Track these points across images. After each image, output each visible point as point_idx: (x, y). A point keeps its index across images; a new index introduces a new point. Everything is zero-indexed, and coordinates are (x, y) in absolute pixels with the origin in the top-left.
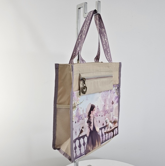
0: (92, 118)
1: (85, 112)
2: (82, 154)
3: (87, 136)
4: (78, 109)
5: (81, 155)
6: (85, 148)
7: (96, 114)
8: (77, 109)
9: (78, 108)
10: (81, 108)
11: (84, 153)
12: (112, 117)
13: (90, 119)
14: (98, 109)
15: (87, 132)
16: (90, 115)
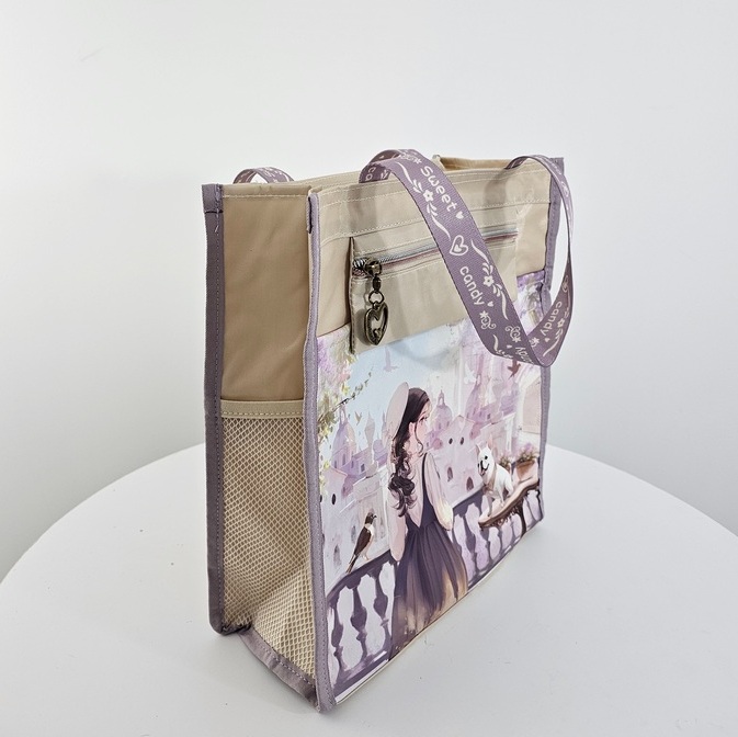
0: (414, 462)
1: (378, 434)
2: (372, 657)
3: (392, 561)
4: (342, 426)
5: (369, 665)
6: (384, 624)
7: (433, 434)
8: (336, 427)
9: (343, 420)
10: (359, 418)
11: (384, 653)
12: (509, 440)
13: (404, 469)
14: (443, 407)
15: (390, 537)
16: (406, 444)
